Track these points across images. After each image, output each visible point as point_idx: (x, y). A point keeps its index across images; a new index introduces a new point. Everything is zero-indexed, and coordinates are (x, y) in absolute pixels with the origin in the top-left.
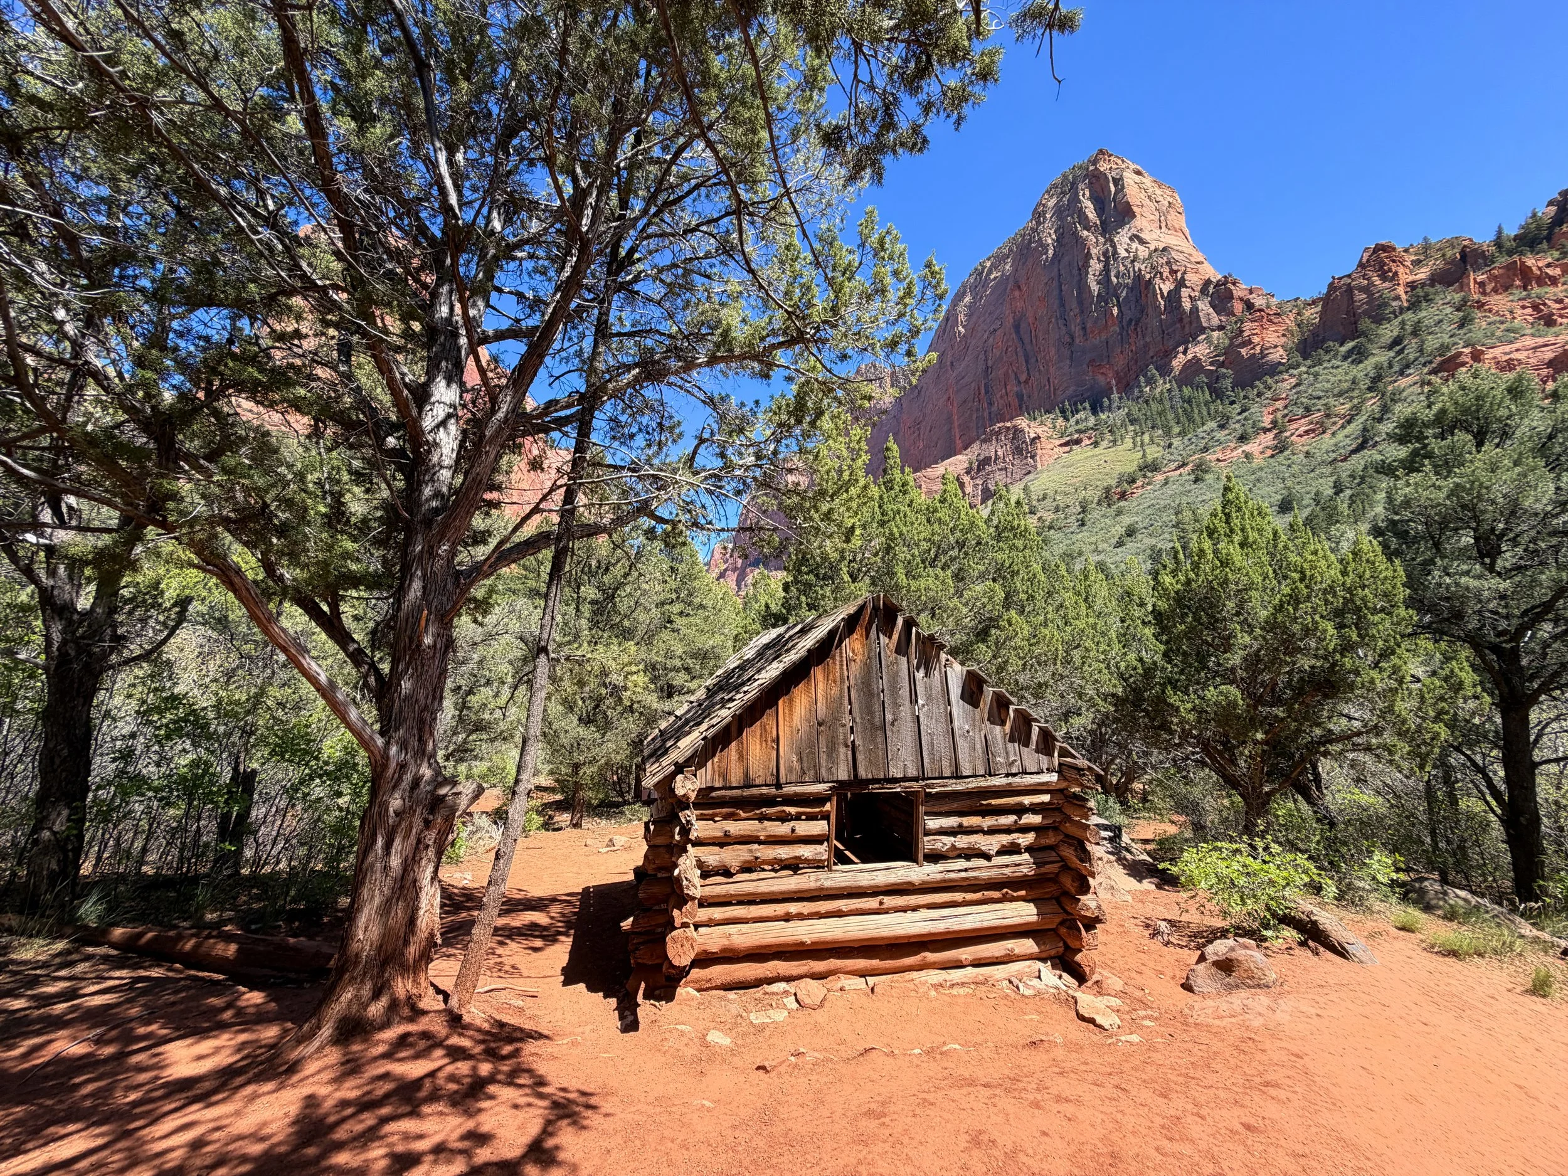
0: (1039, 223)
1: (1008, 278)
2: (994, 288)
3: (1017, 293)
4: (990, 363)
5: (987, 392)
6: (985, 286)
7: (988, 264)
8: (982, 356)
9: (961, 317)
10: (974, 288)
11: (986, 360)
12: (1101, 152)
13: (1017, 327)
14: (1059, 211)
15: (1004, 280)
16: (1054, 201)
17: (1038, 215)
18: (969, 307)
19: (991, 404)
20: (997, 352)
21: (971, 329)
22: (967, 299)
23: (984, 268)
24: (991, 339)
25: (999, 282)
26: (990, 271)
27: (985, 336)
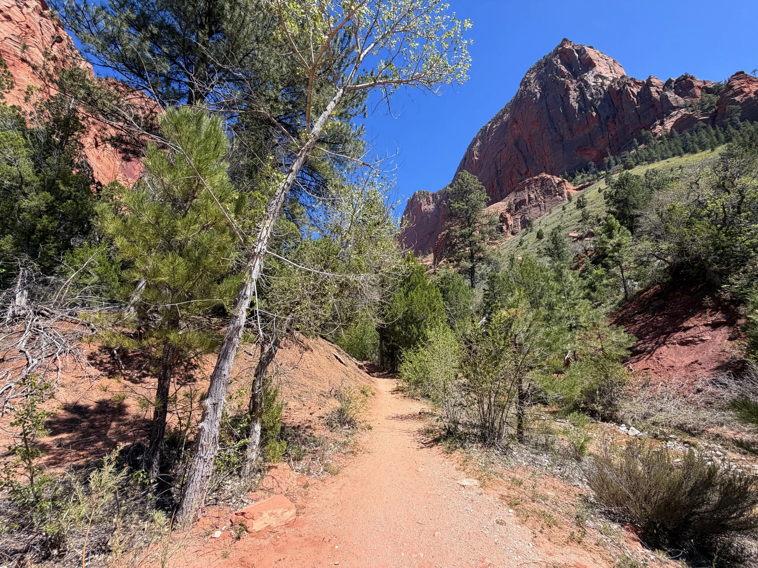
0: (526, 86)
1: (507, 123)
2: (496, 132)
3: (515, 126)
4: (499, 169)
5: (498, 185)
6: (490, 133)
7: (489, 125)
8: (493, 166)
9: (476, 153)
10: (482, 138)
11: (496, 167)
12: (565, 40)
13: (516, 144)
14: (539, 77)
15: (503, 125)
16: (535, 74)
17: (525, 83)
18: (480, 147)
20: (503, 161)
21: (483, 155)
22: (478, 144)
23: (486, 128)
24: (499, 156)
25: (499, 128)
26: (491, 126)
27: (494, 155)
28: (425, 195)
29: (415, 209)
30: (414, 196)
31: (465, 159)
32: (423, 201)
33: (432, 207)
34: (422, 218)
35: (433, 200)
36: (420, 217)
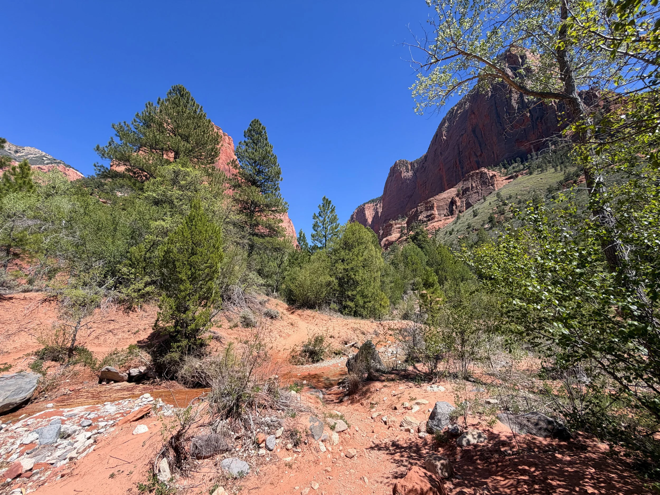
1: (467, 111)
2: (461, 116)
3: (473, 116)
4: (461, 150)
5: (460, 163)
6: (455, 117)
7: (456, 108)
8: (456, 147)
9: (444, 133)
10: (449, 120)
11: (459, 148)
13: (474, 131)
15: (466, 112)
18: (448, 127)
19: (462, 168)
20: (464, 144)
21: (449, 136)
22: (446, 125)
23: (453, 110)
24: (461, 139)
25: (462, 114)
26: (457, 110)
27: (458, 138)
28: (404, 163)
29: (396, 177)
30: (396, 165)
31: (436, 135)
32: (403, 169)
33: (410, 174)
34: (402, 183)
35: (411, 168)
36: (401, 182)
